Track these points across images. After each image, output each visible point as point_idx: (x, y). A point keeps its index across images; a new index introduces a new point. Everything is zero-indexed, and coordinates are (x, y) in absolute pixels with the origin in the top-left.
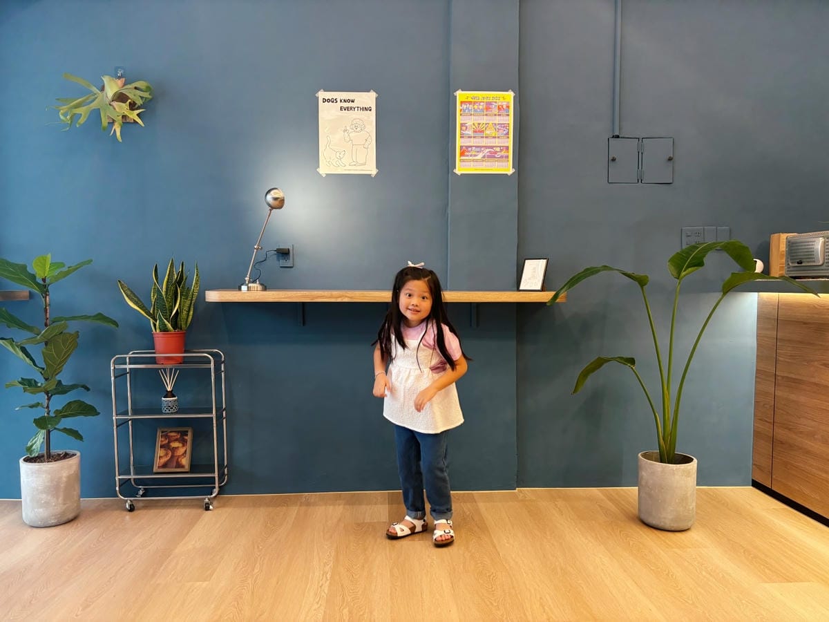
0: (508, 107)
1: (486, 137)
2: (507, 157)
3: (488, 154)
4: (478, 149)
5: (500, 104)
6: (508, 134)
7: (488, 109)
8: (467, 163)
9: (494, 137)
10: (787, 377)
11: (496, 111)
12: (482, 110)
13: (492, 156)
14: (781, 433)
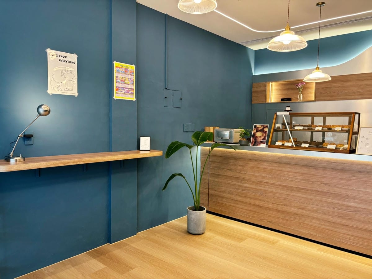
0: (133, 72)
1: (126, 84)
2: (133, 93)
3: (126, 91)
4: (122, 89)
5: (130, 70)
6: (133, 83)
7: (126, 71)
8: (119, 95)
9: (128, 84)
10: (214, 174)
11: (129, 73)
12: (124, 72)
13: (127, 92)
14: (212, 192)
